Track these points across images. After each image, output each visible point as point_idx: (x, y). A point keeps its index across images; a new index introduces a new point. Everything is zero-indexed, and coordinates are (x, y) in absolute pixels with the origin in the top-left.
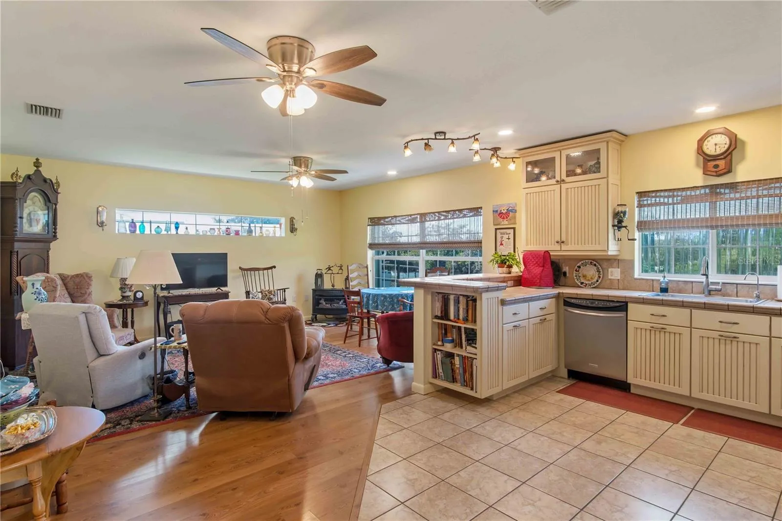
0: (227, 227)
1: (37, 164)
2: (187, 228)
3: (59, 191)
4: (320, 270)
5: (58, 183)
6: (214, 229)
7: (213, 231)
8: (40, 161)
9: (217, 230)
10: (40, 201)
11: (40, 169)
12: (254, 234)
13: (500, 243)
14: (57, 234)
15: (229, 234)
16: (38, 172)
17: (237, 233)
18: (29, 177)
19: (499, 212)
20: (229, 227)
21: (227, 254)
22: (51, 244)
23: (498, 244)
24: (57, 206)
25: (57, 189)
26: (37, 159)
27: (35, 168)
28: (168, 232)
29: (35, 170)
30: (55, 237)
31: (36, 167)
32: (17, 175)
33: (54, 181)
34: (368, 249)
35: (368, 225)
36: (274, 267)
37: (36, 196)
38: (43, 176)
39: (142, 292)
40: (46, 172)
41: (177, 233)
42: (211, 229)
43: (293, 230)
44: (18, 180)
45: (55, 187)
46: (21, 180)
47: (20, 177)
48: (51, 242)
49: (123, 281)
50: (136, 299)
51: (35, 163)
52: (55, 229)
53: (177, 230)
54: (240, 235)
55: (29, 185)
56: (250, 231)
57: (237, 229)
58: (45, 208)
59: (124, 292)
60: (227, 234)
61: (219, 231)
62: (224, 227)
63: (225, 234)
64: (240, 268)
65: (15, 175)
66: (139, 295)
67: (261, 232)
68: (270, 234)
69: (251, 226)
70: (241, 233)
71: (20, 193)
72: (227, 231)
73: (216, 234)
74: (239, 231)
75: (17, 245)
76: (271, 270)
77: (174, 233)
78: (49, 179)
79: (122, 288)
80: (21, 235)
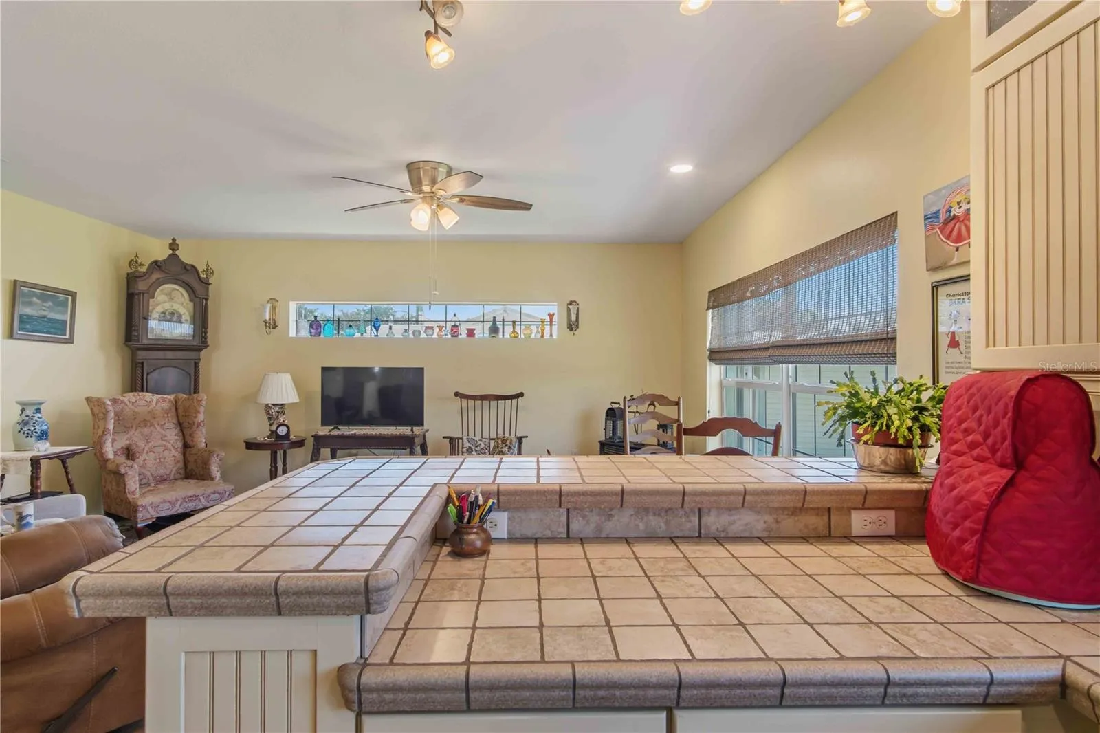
0: (453, 324)
1: (174, 246)
2: (391, 328)
3: (210, 282)
4: (616, 403)
5: (209, 271)
6: (432, 328)
7: (430, 332)
8: (177, 242)
9: (437, 330)
11: (177, 252)
12: (501, 335)
13: (948, 340)
14: (208, 340)
15: (457, 336)
16: (174, 257)
17: (471, 333)
18: (156, 265)
19: (942, 216)
20: (457, 323)
21: (423, 369)
22: (202, 353)
23: (944, 342)
24: (209, 302)
25: (207, 278)
26: (174, 240)
27: (171, 252)
28: (362, 334)
29: (170, 255)
30: (204, 344)
31: (173, 250)
32: (137, 261)
33: (201, 268)
34: (708, 362)
35: (708, 309)
36: (521, 395)
37: (176, 290)
38: (183, 263)
39: (288, 427)
40: (185, 256)
41: (377, 335)
42: (427, 328)
43: (572, 326)
44: (140, 269)
45: (203, 276)
46: (144, 269)
47: (141, 265)
48: (200, 350)
49: (270, 408)
50: (278, 437)
51: (170, 245)
52: (206, 333)
53: (377, 331)
54: (476, 336)
55: (156, 276)
56: (494, 330)
57: (471, 326)
58: (191, 305)
59: (271, 425)
60: (453, 336)
61: (440, 330)
62: (449, 325)
63: (449, 336)
64: (457, 394)
65: (133, 262)
66: (282, 431)
67: (514, 331)
68: (531, 333)
69: (497, 320)
70: (478, 333)
71: (141, 286)
72: (452, 330)
73: (435, 336)
74: (474, 330)
75: (142, 355)
76: (515, 401)
77: (373, 336)
78: (193, 266)
79: (270, 419)
80: (145, 342)
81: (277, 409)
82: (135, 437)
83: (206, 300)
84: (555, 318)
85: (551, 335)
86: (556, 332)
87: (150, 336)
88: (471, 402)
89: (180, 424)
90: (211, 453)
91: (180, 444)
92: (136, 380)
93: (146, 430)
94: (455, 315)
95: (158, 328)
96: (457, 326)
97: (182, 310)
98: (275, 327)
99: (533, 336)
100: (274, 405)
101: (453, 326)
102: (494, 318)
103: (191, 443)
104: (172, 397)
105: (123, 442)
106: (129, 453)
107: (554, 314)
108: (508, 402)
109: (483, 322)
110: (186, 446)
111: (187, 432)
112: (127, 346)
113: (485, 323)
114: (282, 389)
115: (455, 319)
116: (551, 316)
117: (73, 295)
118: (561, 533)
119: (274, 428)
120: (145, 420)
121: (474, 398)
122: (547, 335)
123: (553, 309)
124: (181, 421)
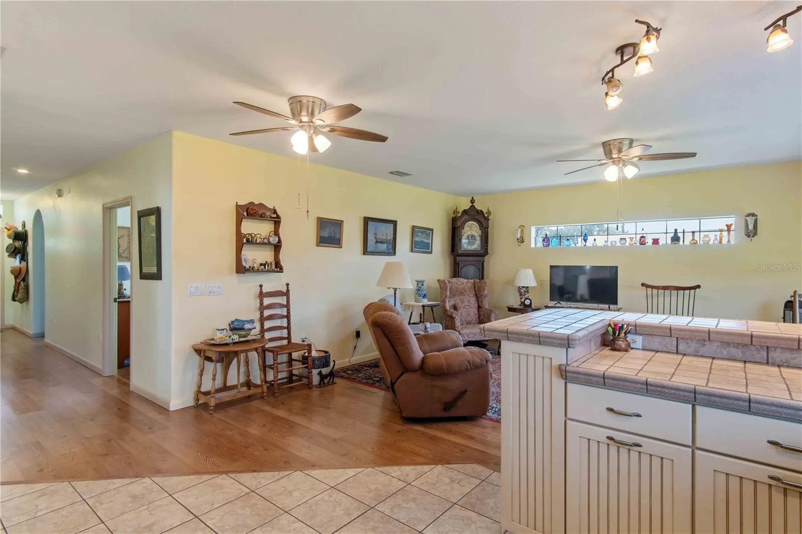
0: (642, 235)
1: (472, 201)
2: (595, 240)
5: (489, 213)
6: (625, 239)
7: (623, 242)
9: (628, 241)
10: (476, 227)
11: (474, 204)
12: (681, 243)
14: (488, 250)
15: (644, 244)
16: (473, 207)
17: (655, 242)
18: (465, 212)
20: (644, 235)
21: (617, 267)
22: (485, 258)
24: (489, 229)
25: (488, 217)
26: (473, 198)
28: (575, 245)
29: (471, 206)
30: (486, 253)
31: (472, 203)
32: (457, 211)
33: (485, 211)
36: (699, 287)
38: (477, 209)
40: (478, 206)
41: (585, 245)
42: (621, 239)
43: (752, 233)
44: (458, 215)
45: (486, 215)
46: (460, 215)
47: (458, 213)
48: (485, 256)
49: (521, 289)
50: (525, 306)
51: (471, 200)
52: (487, 246)
53: (586, 242)
54: (660, 243)
55: (466, 217)
56: (675, 239)
57: (656, 236)
58: (480, 231)
59: (521, 299)
60: (640, 244)
61: (631, 240)
62: (638, 237)
63: (638, 244)
64: (643, 285)
65: (455, 212)
66: (527, 302)
67: (693, 239)
68: (709, 240)
69: (678, 231)
70: (661, 242)
71: (459, 224)
72: (640, 240)
73: (627, 244)
74: (659, 239)
75: (458, 258)
76: (692, 291)
77: (583, 245)
78: (481, 211)
79: (520, 295)
80: (460, 252)
81: (524, 289)
82: (456, 300)
83: (488, 228)
84: (733, 228)
85: (729, 241)
86: (734, 238)
87: (462, 249)
88: (655, 291)
89: (476, 295)
90: (491, 311)
91: (477, 305)
92: (456, 272)
93: (462, 297)
94: (643, 230)
95: (466, 244)
96: (645, 237)
97: (476, 235)
98: (523, 242)
99: (711, 242)
100: (523, 287)
101: (641, 237)
102: (676, 230)
103: (481, 305)
104: (472, 281)
105: (452, 303)
106: (455, 308)
107: (731, 225)
108: (687, 292)
109: (667, 233)
110: (479, 307)
111: (480, 299)
112: (452, 254)
113: (668, 234)
114: (528, 278)
115: (643, 232)
116: (729, 227)
117: (432, 230)
118: (672, 350)
119: (523, 300)
120: (461, 292)
121: (657, 288)
122: (725, 241)
123: (731, 220)
124: (477, 293)
